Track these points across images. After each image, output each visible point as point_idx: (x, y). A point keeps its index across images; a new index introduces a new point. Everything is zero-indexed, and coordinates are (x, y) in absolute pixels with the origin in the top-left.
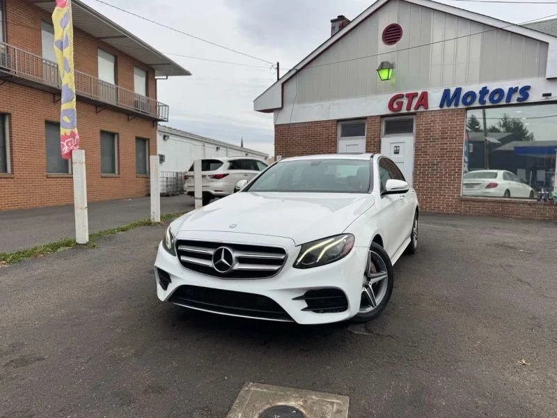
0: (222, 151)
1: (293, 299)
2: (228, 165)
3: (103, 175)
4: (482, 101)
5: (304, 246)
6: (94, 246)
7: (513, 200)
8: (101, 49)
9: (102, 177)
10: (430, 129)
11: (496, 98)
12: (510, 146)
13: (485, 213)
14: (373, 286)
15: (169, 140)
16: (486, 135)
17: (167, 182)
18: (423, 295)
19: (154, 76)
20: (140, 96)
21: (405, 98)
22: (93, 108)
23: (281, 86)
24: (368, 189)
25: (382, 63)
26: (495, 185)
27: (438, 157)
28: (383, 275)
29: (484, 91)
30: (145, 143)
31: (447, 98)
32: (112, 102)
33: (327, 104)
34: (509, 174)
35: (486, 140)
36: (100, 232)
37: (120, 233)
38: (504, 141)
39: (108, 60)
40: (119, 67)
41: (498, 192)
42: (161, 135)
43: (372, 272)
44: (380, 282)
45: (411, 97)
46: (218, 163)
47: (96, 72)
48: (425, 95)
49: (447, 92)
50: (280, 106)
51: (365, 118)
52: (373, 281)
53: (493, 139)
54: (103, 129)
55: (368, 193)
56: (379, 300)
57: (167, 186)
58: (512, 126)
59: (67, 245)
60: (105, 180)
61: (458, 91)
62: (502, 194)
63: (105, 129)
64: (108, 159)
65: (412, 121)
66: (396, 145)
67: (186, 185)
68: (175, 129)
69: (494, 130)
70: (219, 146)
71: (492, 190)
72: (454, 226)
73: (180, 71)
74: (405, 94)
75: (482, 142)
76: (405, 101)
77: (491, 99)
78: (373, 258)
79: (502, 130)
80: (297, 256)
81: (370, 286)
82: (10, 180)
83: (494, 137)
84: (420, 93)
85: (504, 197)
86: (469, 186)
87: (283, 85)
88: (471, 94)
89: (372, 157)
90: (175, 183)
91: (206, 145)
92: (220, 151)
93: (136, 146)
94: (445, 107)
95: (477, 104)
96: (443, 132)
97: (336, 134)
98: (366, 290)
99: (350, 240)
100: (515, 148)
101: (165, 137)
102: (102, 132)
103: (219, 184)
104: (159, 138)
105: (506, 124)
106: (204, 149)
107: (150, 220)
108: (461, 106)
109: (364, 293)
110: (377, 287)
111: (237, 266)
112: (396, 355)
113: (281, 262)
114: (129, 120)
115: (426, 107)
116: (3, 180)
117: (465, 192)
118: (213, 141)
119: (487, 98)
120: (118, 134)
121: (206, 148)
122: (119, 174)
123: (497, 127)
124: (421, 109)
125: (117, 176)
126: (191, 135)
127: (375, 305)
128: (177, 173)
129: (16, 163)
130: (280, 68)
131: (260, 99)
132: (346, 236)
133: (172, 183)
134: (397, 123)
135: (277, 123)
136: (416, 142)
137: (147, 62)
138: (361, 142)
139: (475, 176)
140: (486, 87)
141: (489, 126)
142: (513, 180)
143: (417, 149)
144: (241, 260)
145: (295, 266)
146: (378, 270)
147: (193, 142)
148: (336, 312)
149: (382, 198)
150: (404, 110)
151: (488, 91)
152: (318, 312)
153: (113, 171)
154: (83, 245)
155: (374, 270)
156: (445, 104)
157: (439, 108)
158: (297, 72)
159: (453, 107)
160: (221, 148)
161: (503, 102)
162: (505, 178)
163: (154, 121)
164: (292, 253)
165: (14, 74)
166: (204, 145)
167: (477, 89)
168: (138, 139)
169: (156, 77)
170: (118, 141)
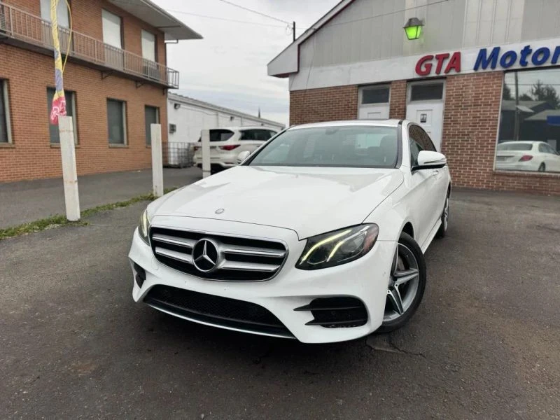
0: (237, 120)
1: (296, 310)
2: (239, 135)
3: (111, 145)
4: (523, 62)
5: (311, 241)
6: (86, 224)
7: (547, 174)
8: (104, 9)
9: (110, 148)
10: (462, 95)
11: (540, 58)
12: (543, 116)
13: (520, 189)
14: (400, 287)
15: (180, 109)
16: (517, 104)
17: (178, 153)
18: (459, 292)
19: (164, 40)
20: (148, 62)
21: (434, 59)
22: (97, 74)
23: (297, 47)
24: (396, 164)
25: (410, 20)
26: (529, 158)
27: (470, 126)
28: (414, 273)
29: (527, 51)
30: (155, 112)
31: (482, 60)
32: (119, 68)
33: (346, 67)
34: (545, 145)
35: (517, 109)
36: (97, 208)
37: (119, 208)
38: (537, 109)
39: (114, 22)
40: (125, 29)
41: (532, 166)
42: (171, 103)
43: (399, 270)
44: (409, 282)
45: (442, 58)
46: (229, 133)
47: (100, 35)
48: (457, 57)
49: (483, 52)
50: (296, 70)
51: (389, 83)
52: (400, 281)
53: (524, 108)
54: (109, 96)
55: (395, 168)
56: (406, 304)
57: (179, 157)
58: (546, 94)
59: (58, 222)
60: (114, 150)
61: (497, 50)
62: (537, 167)
63: (113, 97)
64: (116, 129)
65: (441, 86)
66: (422, 113)
67: (195, 157)
68: (186, 98)
69: (525, 98)
70: (233, 115)
71: (525, 163)
72: (487, 204)
73: (192, 35)
74: (434, 55)
75: (513, 112)
76: (435, 63)
77: (534, 60)
78: (401, 253)
79: (534, 98)
80: (301, 253)
81: (397, 288)
82: (11, 150)
83: (526, 105)
84: (452, 54)
85: (539, 171)
86: (502, 158)
87: (299, 46)
88: (512, 55)
89: (400, 123)
90: (186, 155)
91: (220, 114)
92: (234, 121)
93: (146, 115)
94: (481, 70)
95: (517, 65)
96: (477, 98)
97: (357, 100)
98: (391, 293)
99: (373, 230)
100: (548, 117)
101: (176, 105)
102: (109, 100)
103: (230, 155)
104: (170, 107)
105: (539, 92)
106: (218, 118)
107: (152, 194)
108: (499, 68)
109: (389, 297)
110: (404, 289)
111: (224, 264)
112: (431, 384)
113: (280, 261)
114: (137, 87)
115: (458, 69)
116: (3, 150)
117: (498, 165)
118: (227, 110)
119: (529, 59)
120: (126, 102)
121: (220, 118)
122: (128, 144)
123: (529, 95)
124: (453, 72)
125: (126, 146)
126: (204, 103)
127: (402, 311)
128: (189, 144)
129: (16, 132)
130: (296, 26)
131: (274, 62)
132: (367, 227)
133: (183, 155)
134: (425, 88)
135: (292, 89)
136: (445, 110)
137: (157, 25)
138: (384, 109)
139: (506, 148)
140: (529, 46)
141: (521, 94)
142: (549, 152)
143: (446, 117)
144: (229, 257)
145: (298, 266)
146: (407, 268)
147: (206, 111)
148: (352, 326)
149: (413, 174)
150: (433, 74)
151: (531, 50)
152: (327, 326)
153: (122, 142)
154: (74, 222)
155: (402, 267)
156: (481, 66)
157: (473, 71)
158: (315, 32)
159: (489, 69)
160: (236, 118)
161: (548, 63)
162: (541, 150)
163: (164, 88)
164: (295, 249)
165: (8, 36)
166: (217, 115)
167: (518, 48)
168: (147, 107)
169: (166, 42)
170: (126, 110)
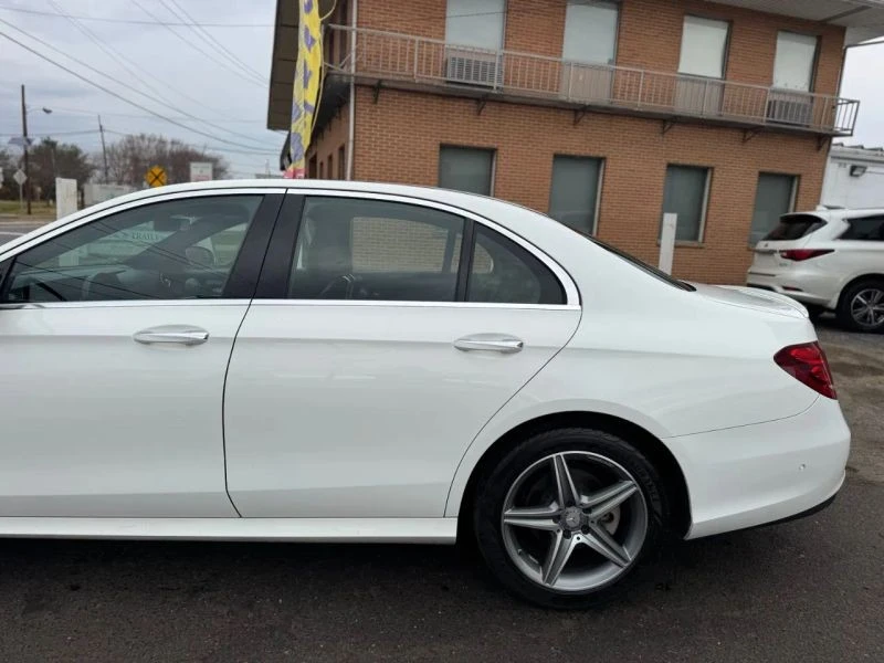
8: (691, 14)
15: (866, 176)
19: (842, 42)
30: (791, 186)
40: (735, 41)
42: (843, 165)
47: (672, 62)
54: (674, 161)
63: (680, 162)
101: (854, 169)
102: (673, 167)
104: (836, 172)
114: (744, 141)
120: (714, 169)
122: (704, 241)
137: (820, 16)
153: (695, 238)
163: (821, 140)
168: (765, 175)
170: (711, 181)
